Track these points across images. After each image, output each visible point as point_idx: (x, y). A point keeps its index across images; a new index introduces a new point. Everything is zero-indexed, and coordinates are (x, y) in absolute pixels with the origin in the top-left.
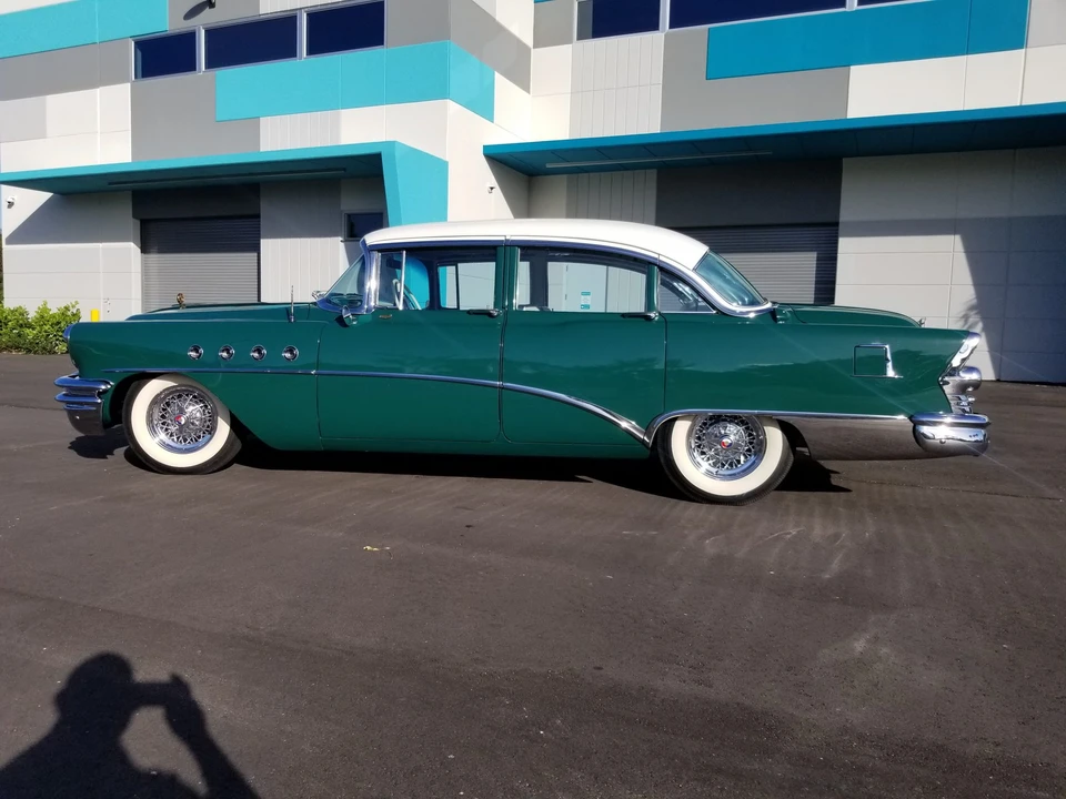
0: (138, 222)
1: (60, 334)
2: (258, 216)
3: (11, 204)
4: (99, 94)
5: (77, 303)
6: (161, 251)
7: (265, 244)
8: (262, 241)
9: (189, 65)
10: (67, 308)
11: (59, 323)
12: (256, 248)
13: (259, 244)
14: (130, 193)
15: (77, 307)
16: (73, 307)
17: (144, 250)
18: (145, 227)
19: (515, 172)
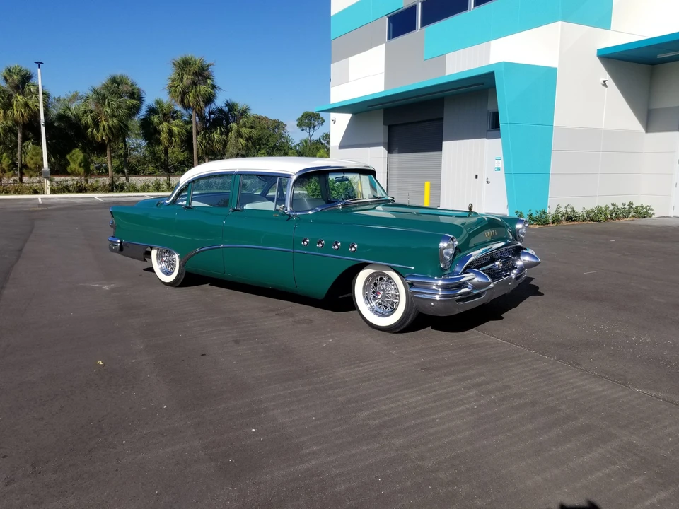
0: (387, 127)
2: (442, 119)
3: (334, 123)
6: (401, 152)
7: (445, 144)
9: (412, 27)
12: (440, 149)
13: (442, 144)
14: (382, 111)
17: (390, 151)
18: (391, 130)
19: (635, 64)
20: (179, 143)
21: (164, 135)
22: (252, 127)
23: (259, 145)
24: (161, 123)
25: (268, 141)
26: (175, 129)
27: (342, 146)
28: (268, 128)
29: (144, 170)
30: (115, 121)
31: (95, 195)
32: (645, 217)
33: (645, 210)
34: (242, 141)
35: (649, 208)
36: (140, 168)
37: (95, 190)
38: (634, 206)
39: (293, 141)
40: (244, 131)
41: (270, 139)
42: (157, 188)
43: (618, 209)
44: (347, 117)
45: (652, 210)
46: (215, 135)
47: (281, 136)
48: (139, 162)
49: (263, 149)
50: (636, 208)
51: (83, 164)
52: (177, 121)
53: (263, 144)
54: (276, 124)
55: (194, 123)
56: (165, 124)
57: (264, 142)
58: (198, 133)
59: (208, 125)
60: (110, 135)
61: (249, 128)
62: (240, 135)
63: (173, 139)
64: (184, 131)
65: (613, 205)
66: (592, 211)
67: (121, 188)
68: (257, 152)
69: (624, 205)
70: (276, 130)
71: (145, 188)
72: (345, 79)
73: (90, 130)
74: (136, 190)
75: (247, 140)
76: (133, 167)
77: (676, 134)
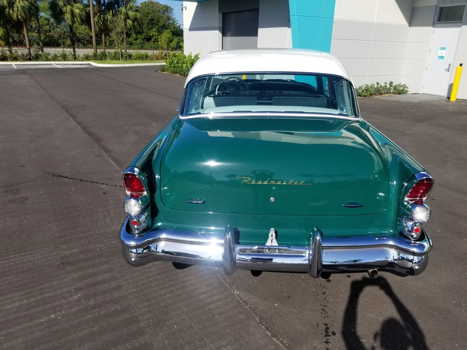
0: (221, 15)
2: (258, 10)
3: (186, 9)
7: (260, 31)
12: (256, 34)
13: (258, 31)
14: (218, 1)
17: (224, 34)
18: (225, 17)
20: (80, 22)
21: (68, 16)
22: (137, 11)
23: (152, 24)
24: (65, 5)
25: (159, 21)
26: (77, 11)
27: (191, 29)
28: (159, 11)
29: (64, 43)
30: (26, 4)
31: (14, 64)
32: (401, 94)
33: (402, 88)
34: (129, 22)
35: (405, 86)
36: (60, 41)
37: (15, 59)
38: (394, 85)
39: (178, 22)
40: (131, 14)
41: (160, 20)
42: (64, 58)
43: (381, 86)
44: (194, 5)
45: (407, 88)
46: (108, 16)
47: (169, 19)
48: (60, 36)
49: (155, 27)
50: (396, 86)
51: (3, 38)
52: (78, 4)
53: (155, 24)
54: (165, 8)
55: (91, 5)
56: (69, 7)
57: (155, 23)
58: (95, 14)
59: (103, 8)
60: (23, 14)
61: (135, 11)
62: (127, 17)
63: (76, 19)
64: (84, 13)
65: (378, 84)
66: (360, 88)
67: (37, 58)
68: (150, 30)
69: (386, 84)
70: (166, 13)
71: (55, 58)
73: (7, 10)
74: (48, 60)
75: (133, 21)
76: (55, 40)
77: (431, 28)
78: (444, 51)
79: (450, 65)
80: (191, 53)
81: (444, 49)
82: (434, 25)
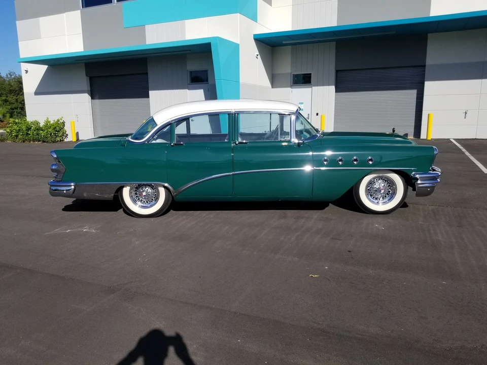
0: (88, 78)
1: (56, 133)
2: (147, 74)
3: (27, 72)
4: (65, 16)
5: (62, 117)
6: (101, 98)
8: (150, 92)
10: (58, 120)
11: (55, 128)
12: (147, 96)
14: (84, 64)
15: (63, 119)
16: (61, 119)
17: (93, 98)
18: (92, 80)
19: (267, 46)
27: (38, 92)
44: (44, 68)
72: (36, 35)
77: (289, 89)
78: (302, 105)
79: (309, 115)
80: (48, 118)
81: (302, 103)
82: (291, 87)
